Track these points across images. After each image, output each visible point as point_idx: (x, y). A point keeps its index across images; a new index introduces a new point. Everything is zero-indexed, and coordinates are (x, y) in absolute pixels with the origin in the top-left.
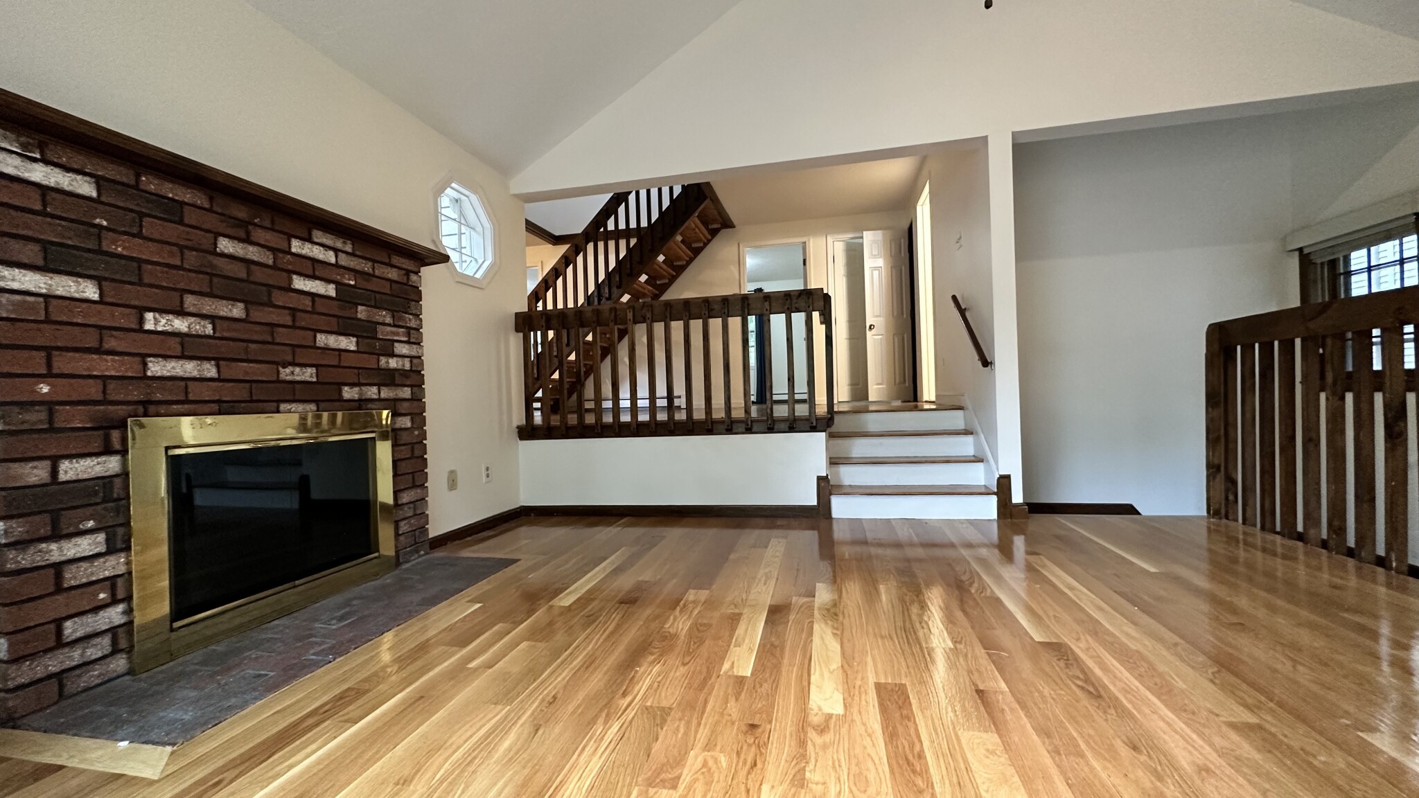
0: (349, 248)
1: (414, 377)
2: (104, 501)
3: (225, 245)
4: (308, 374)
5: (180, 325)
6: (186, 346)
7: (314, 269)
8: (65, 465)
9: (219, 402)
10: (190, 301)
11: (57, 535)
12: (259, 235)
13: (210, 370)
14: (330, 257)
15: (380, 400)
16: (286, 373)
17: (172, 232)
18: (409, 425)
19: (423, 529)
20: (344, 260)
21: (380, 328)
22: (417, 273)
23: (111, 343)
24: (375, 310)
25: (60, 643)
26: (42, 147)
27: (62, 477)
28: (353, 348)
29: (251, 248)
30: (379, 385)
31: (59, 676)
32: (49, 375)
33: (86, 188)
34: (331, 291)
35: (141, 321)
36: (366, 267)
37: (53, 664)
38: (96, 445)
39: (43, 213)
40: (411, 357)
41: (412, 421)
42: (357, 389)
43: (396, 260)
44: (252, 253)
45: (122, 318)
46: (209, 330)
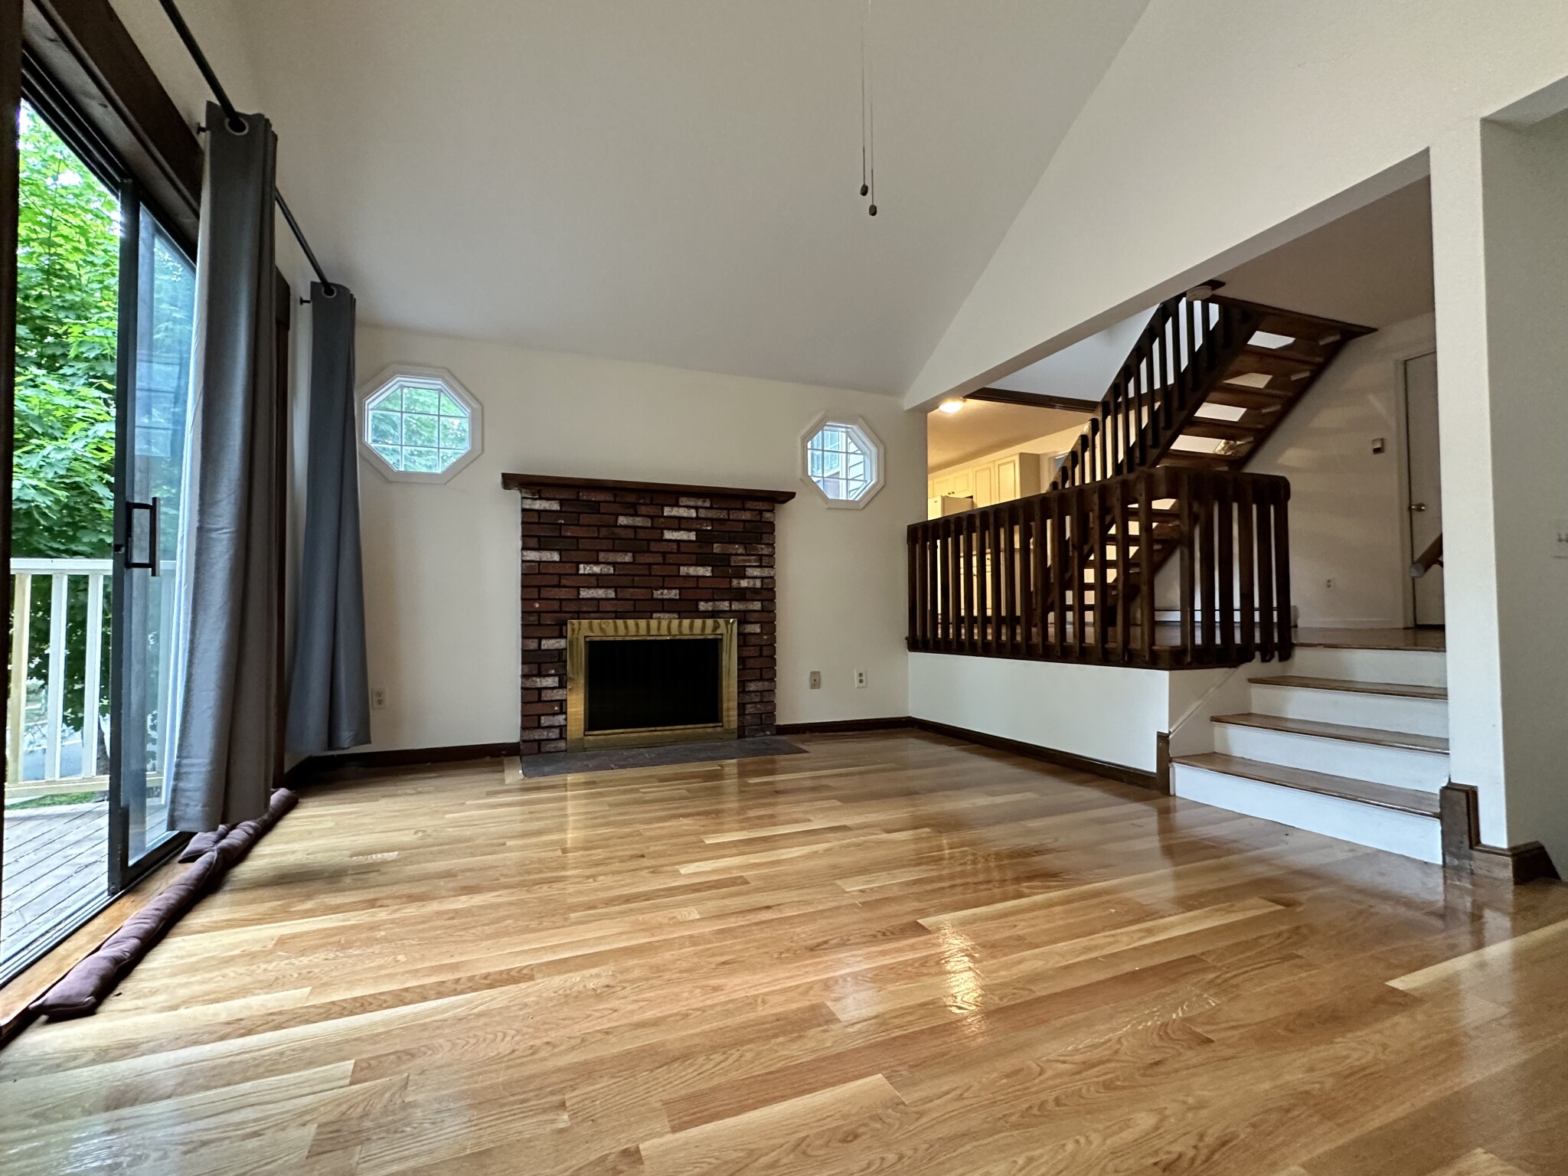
0: (707, 504)
1: (767, 593)
2: (559, 661)
3: (623, 520)
4: (674, 594)
5: (596, 569)
6: (599, 581)
7: (679, 523)
8: (544, 642)
9: (616, 612)
10: (602, 556)
11: (540, 675)
12: (643, 510)
13: (611, 594)
14: (693, 513)
15: (731, 611)
16: (657, 594)
17: (594, 519)
18: (758, 630)
19: (772, 714)
20: (703, 513)
21: (733, 558)
22: (772, 511)
23: (564, 582)
24: (729, 546)
25: (539, 727)
26: (539, 492)
27: (543, 647)
28: (709, 574)
29: (638, 519)
30: (730, 601)
31: (539, 741)
32: (539, 599)
33: (555, 506)
34: (692, 536)
35: (578, 569)
36: (723, 515)
37: (537, 735)
38: (556, 634)
39: (539, 523)
40: (762, 578)
41: (762, 628)
42: (711, 603)
43: (749, 504)
44: (638, 521)
45: (568, 569)
46: (612, 571)
